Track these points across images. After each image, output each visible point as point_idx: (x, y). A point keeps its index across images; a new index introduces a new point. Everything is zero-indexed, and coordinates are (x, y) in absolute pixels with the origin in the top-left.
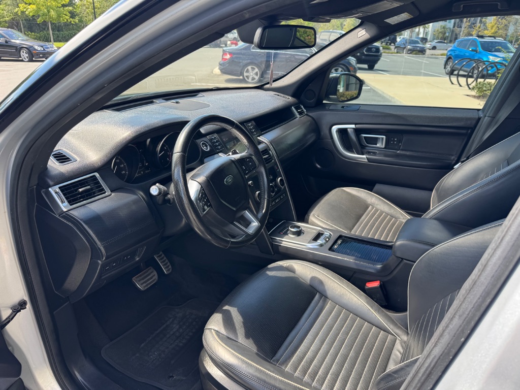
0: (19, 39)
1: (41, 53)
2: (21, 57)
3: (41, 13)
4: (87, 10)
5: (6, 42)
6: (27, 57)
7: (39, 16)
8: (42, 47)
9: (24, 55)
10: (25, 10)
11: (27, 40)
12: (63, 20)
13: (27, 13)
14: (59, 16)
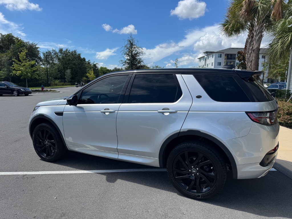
0: (13, 86)
1: (24, 92)
2: (13, 94)
3: (23, 75)
4: (43, 72)
5: (7, 87)
6: (17, 94)
7: (22, 76)
8: (24, 89)
9: (15, 93)
10: (15, 73)
11: (17, 87)
12: (33, 77)
13: (17, 74)
14: (32, 76)
